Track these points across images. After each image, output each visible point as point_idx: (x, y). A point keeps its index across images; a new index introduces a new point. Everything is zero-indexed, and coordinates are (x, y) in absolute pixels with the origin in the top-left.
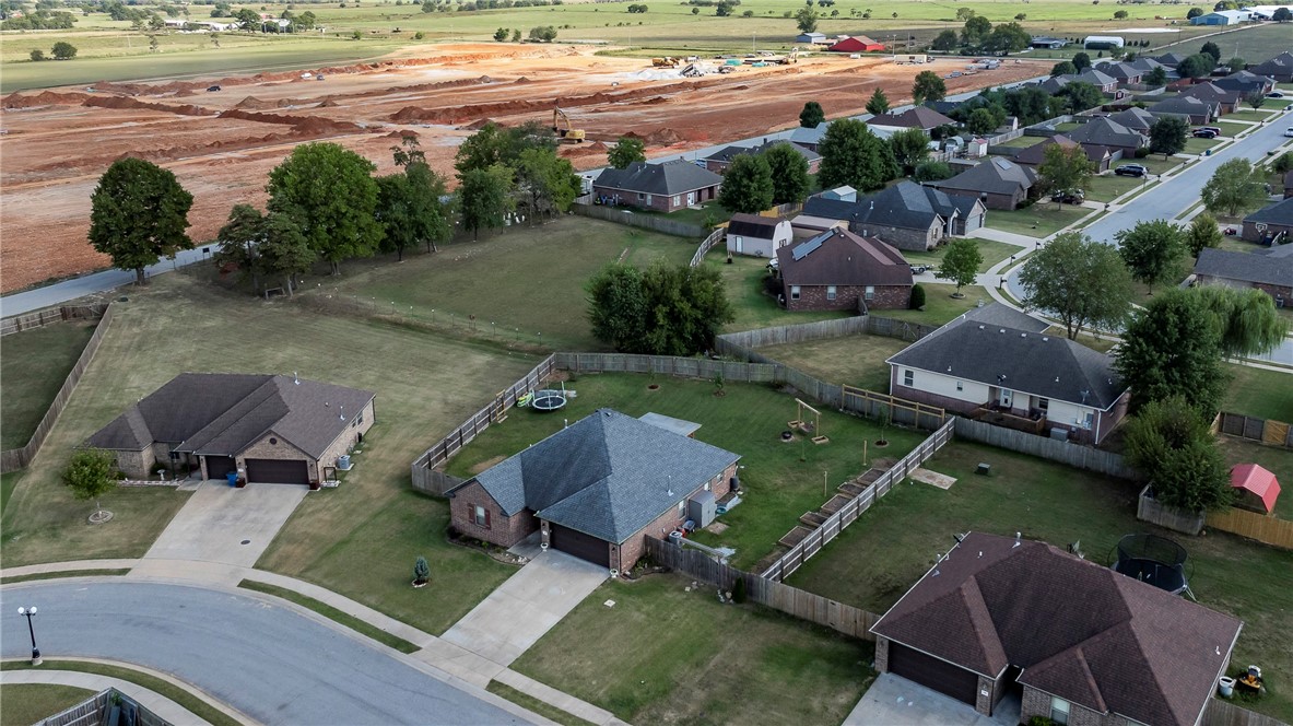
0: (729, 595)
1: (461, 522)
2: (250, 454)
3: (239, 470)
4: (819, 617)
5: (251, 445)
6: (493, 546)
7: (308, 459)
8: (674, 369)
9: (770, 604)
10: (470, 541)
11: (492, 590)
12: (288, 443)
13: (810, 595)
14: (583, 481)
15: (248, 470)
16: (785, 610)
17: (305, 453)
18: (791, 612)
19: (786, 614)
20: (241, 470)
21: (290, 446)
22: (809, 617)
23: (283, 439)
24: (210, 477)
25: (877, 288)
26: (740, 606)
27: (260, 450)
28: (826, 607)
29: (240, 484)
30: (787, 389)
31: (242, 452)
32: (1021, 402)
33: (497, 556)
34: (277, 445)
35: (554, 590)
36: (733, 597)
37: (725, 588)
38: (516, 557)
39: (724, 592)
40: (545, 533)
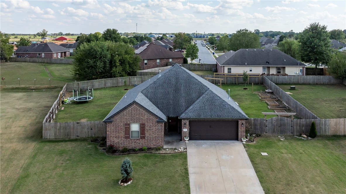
0: (305, 136)
1: (116, 140)
6: (149, 149)
9: (330, 133)
11: (186, 170)
14: (194, 95)
16: (338, 134)
18: (343, 134)
32: (273, 71)
33: (161, 152)
35: (224, 157)
36: (308, 136)
37: (298, 134)
38: (175, 149)
39: (300, 135)
40: (185, 130)
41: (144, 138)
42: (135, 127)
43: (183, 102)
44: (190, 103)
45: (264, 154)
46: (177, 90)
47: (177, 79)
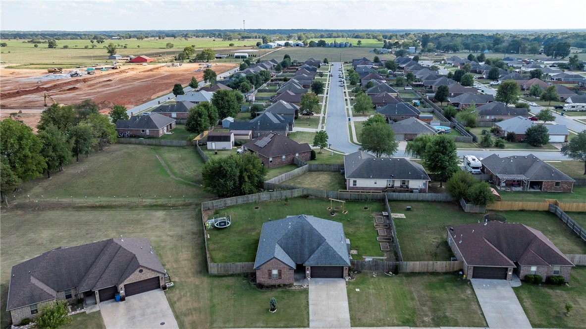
0: (391, 273)
1: (263, 280)
2: (127, 282)
3: (121, 292)
4: (430, 269)
5: (129, 276)
6: (285, 285)
7: (160, 275)
8: (259, 199)
9: (408, 271)
10: (273, 287)
11: (308, 302)
12: (149, 269)
13: (426, 262)
14: (315, 245)
15: (126, 291)
16: (415, 271)
17: (158, 272)
18: (418, 271)
19: (416, 273)
20: (122, 292)
21: (150, 271)
22: (426, 271)
23: (147, 268)
24: (101, 301)
25: (300, 154)
26: (398, 275)
27: (134, 278)
28: (433, 264)
29: (122, 299)
30: (310, 197)
31: (123, 281)
32: (398, 183)
33: (292, 288)
34: (143, 273)
35: (332, 293)
36: (393, 273)
37: (387, 271)
38: (301, 286)
39: (388, 273)
40: (308, 272)
41: (281, 278)
42: (275, 272)
43: (306, 252)
44: (312, 252)
45: (358, 290)
46: (303, 241)
47: (303, 231)
